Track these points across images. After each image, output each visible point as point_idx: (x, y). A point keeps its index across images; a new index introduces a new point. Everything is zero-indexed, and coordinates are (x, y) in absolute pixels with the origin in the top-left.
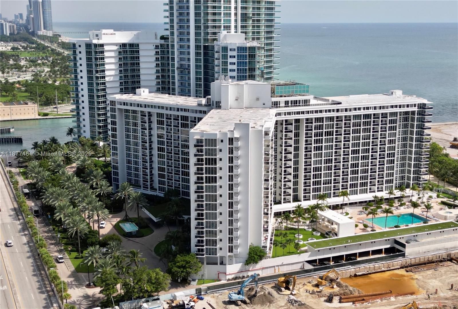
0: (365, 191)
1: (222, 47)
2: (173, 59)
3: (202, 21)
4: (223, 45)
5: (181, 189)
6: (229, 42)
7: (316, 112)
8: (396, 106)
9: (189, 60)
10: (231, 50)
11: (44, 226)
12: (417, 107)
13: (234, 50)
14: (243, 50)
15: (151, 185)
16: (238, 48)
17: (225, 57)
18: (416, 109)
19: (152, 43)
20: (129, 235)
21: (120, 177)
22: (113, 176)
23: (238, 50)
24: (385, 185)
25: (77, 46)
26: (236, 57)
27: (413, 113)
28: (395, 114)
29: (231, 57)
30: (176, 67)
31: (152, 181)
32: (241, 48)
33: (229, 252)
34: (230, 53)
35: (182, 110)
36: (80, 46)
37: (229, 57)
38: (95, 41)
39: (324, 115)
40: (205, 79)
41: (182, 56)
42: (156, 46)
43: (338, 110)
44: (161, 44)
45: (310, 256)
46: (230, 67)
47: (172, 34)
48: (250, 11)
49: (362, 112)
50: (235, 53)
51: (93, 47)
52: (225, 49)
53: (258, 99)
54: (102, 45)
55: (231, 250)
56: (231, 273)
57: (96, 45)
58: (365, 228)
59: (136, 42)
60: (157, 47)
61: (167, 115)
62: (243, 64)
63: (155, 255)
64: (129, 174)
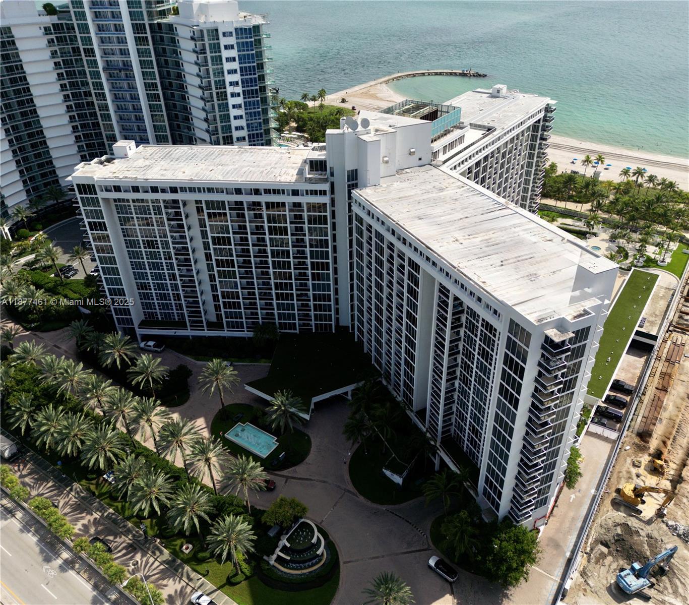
1: (208, 31)
2: (90, 52)
4: (209, 26)
6: (219, 19)
9: (126, 52)
10: (224, 34)
13: (231, 34)
14: (246, 34)
16: (236, 29)
17: (216, 48)
19: (36, 24)
21: (133, 315)
22: (115, 317)
23: (237, 33)
26: (235, 47)
29: (226, 47)
30: (100, 66)
31: (205, 313)
32: (241, 29)
34: (224, 41)
35: (267, 191)
37: (222, 48)
39: (482, 155)
41: (109, 47)
42: (45, 28)
43: (493, 142)
44: (53, 25)
46: (227, 66)
49: (510, 136)
50: (232, 40)
52: (213, 33)
60: (47, 30)
61: (232, 203)
62: (249, 58)
63: (369, 503)
64: (146, 306)
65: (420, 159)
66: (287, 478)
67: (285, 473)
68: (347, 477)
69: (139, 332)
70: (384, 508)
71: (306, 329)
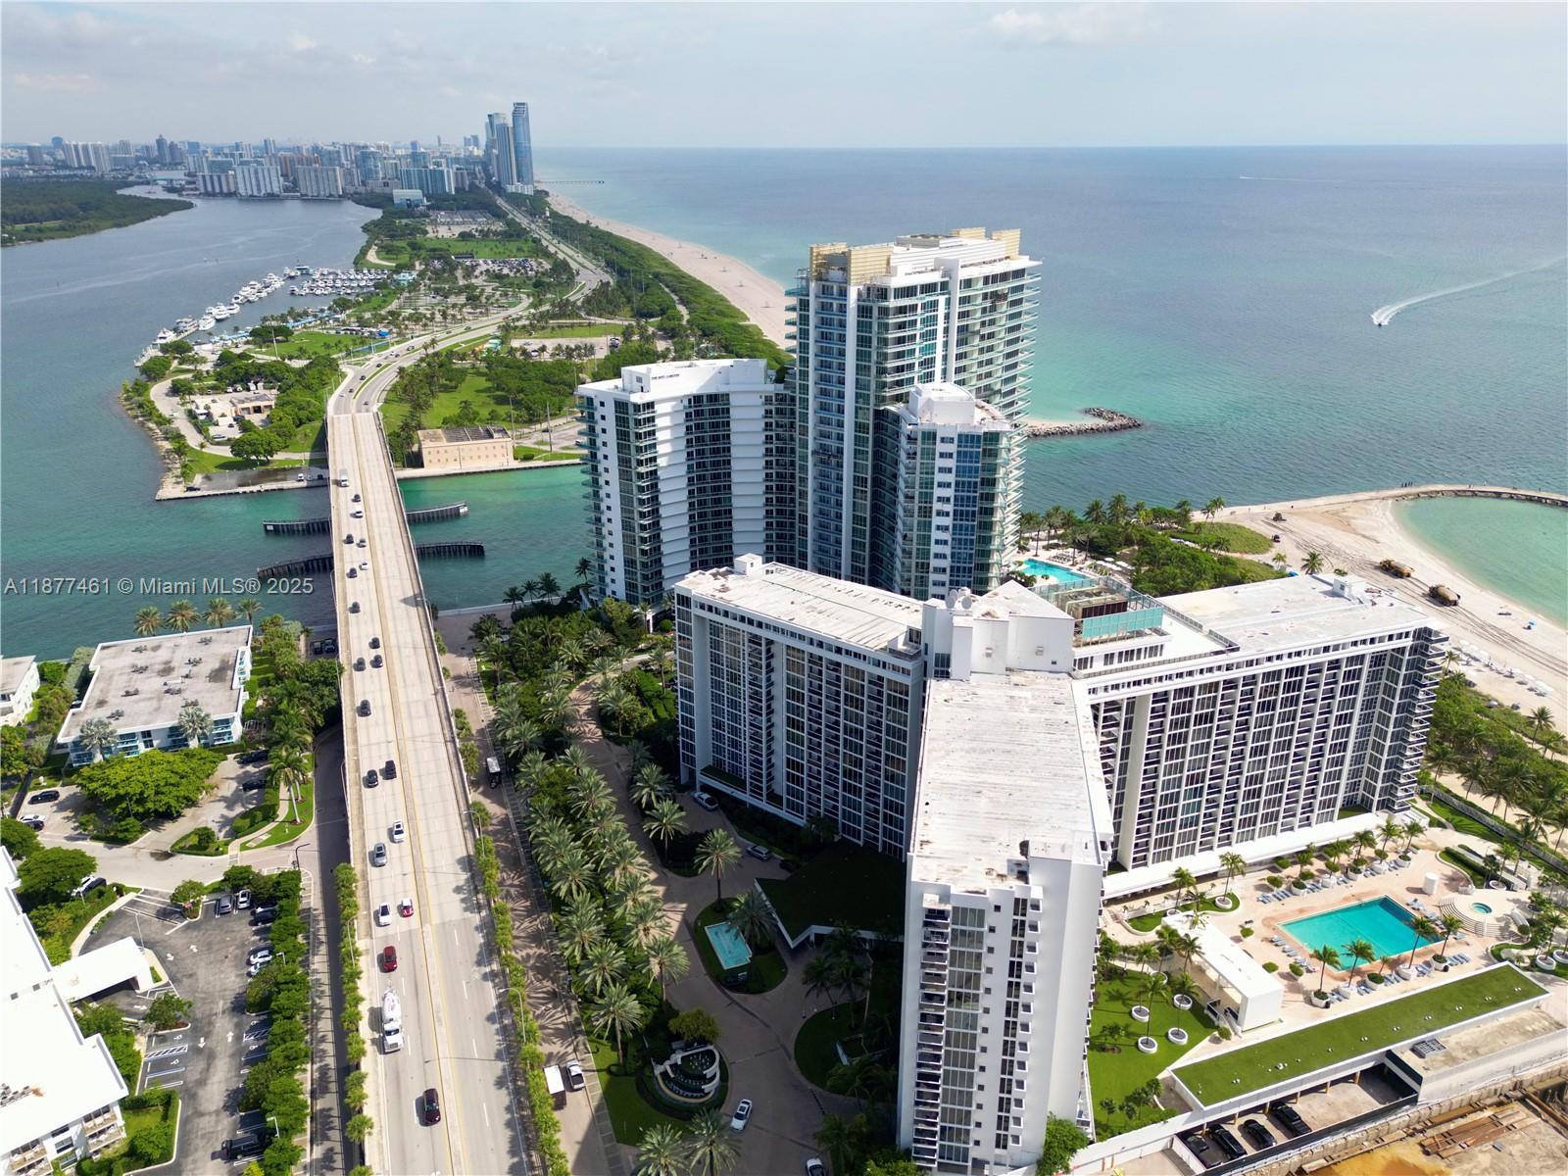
0: (1271, 832)
1: (923, 433)
2: (804, 430)
3: (874, 357)
4: (926, 428)
5: (840, 819)
6: (939, 422)
7: (1180, 675)
8: (1364, 642)
9: (840, 438)
10: (943, 440)
12: (1411, 638)
13: (951, 440)
14: (972, 441)
15: (768, 788)
16: (960, 436)
17: (930, 454)
18: (1407, 643)
19: (758, 392)
20: (729, 981)
22: (682, 751)
23: (960, 441)
24: (1317, 811)
25: (596, 403)
26: (955, 455)
28: (1357, 659)
29: (942, 455)
30: (811, 447)
31: (770, 778)
32: (967, 436)
33: (998, 1146)
34: (940, 447)
35: (848, 652)
36: (602, 404)
37: (937, 455)
38: (637, 398)
39: (1197, 680)
40: (874, 480)
41: (826, 428)
42: (767, 397)
43: (1229, 667)
44: (777, 395)
45: (1187, 1122)
46: (939, 477)
49: (1286, 664)
50: (952, 448)
51: (631, 410)
52: (930, 436)
53: (1039, 652)
54: (650, 405)
55: (1001, 1142)
57: (637, 408)
58: (1293, 974)
59: (723, 389)
60: (768, 400)
61: (811, 655)
62: (970, 472)
63: (798, 1074)
64: (718, 750)
65: (1054, 663)
66: (733, 1001)
67: (735, 996)
68: (794, 1035)
69: (700, 778)
70: (810, 1086)
71: (870, 845)
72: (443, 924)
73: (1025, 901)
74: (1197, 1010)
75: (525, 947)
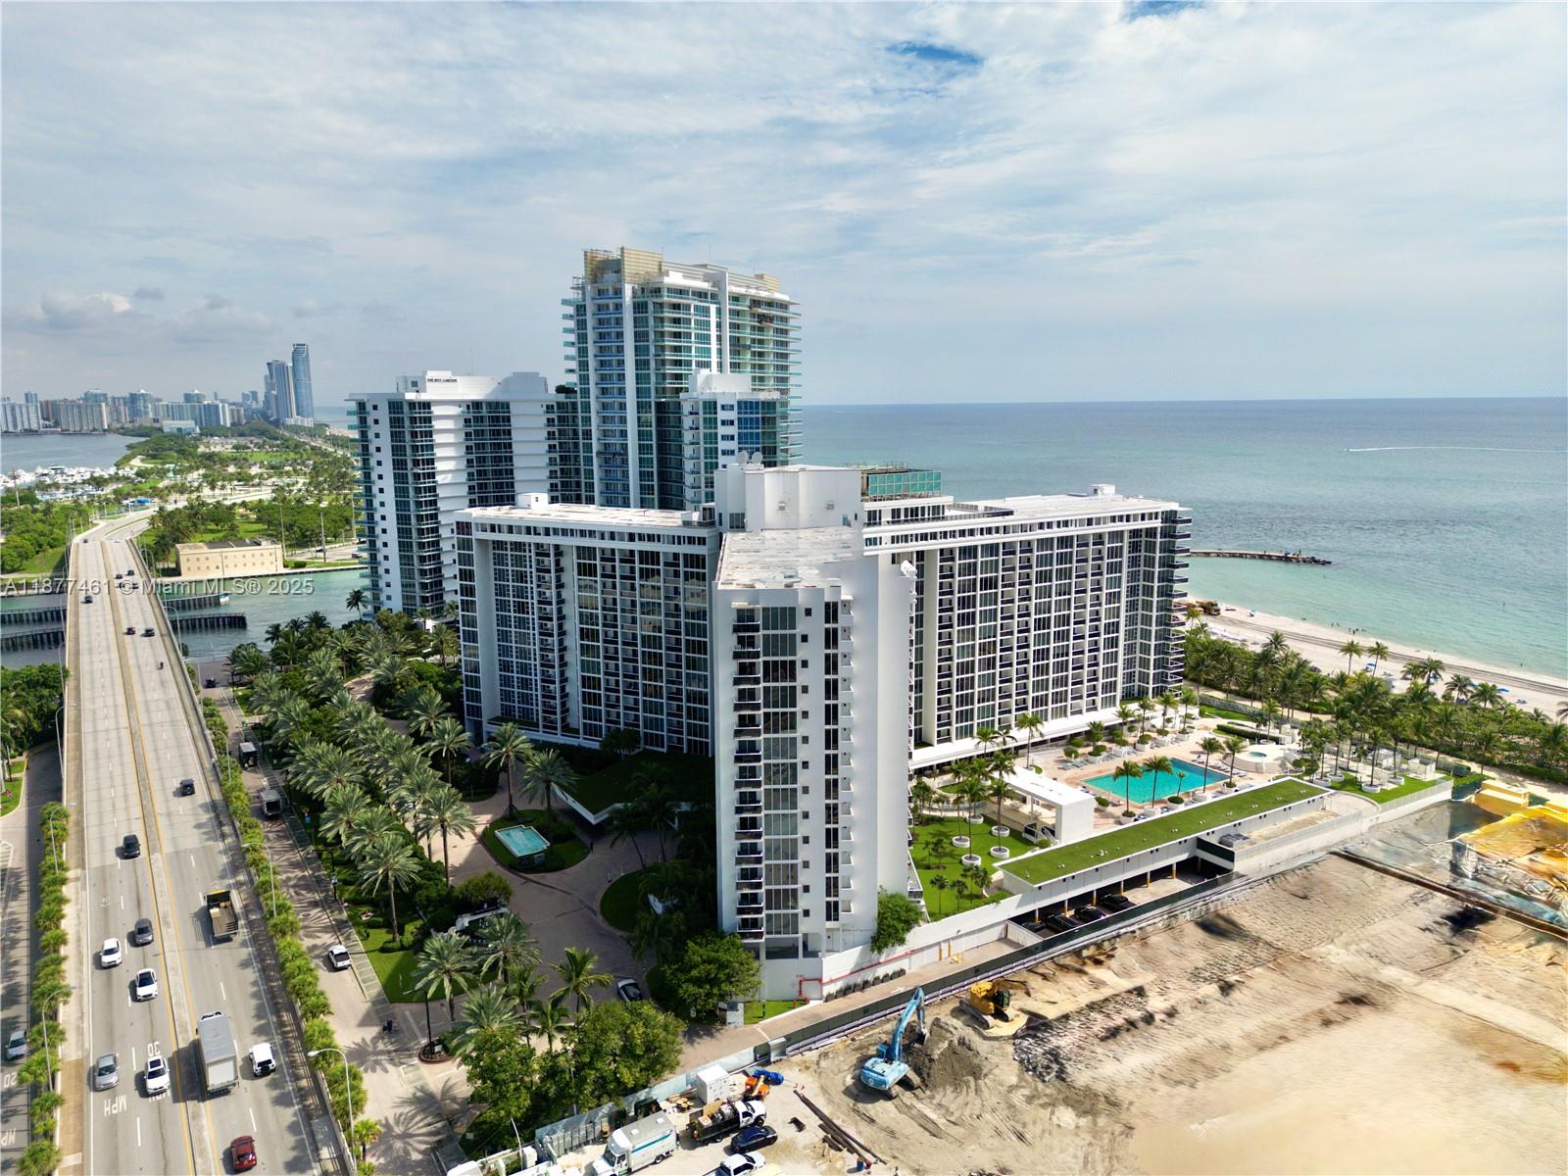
0: (1063, 712)
1: (705, 403)
2: (588, 434)
3: (652, 350)
4: (707, 397)
5: (641, 729)
6: (719, 390)
7: (962, 533)
8: (1121, 518)
9: (624, 434)
10: (723, 407)
11: (292, 848)
12: (1160, 520)
13: (732, 407)
14: (751, 408)
15: (563, 720)
16: (739, 403)
17: (711, 423)
18: (1157, 524)
19: (539, 401)
20: (524, 866)
21: (484, 704)
22: (466, 703)
23: (739, 407)
24: (1100, 696)
25: (369, 407)
26: (736, 423)
27: (1151, 532)
28: (1117, 536)
29: (724, 423)
30: (595, 450)
31: (565, 710)
32: (746, 402)
33: (828, 918)
34: (722, 415)
35: (641, 537)
36: (375, 408)
37: (719, 423)
38: (410, 396)
39: (978, 540)
40: (660, 473)
41: (609, 427)
42: (548, 407)
43: (1006, 530)
44: (558, 403)
45: (1020, 905)
46: (722, 445)
47: (584, 379)
48: (747, 335)
49: (1055, 533)
50: (733, 415)
51: (406, 408)
52: (711, 406)
53: (830, 507)
54: (427, 405)
55: (832, 911)
56: (833, 978)
57: (412, 404)
58: (1101, 807)
59: (502, 398)
60: (550, 408)
61: (603, 551)
62: (752, 438)
63: (605, 926)
64: (506, 696)
65: (845, 518)
66: (529, 880)
67: (531, 876)
68: (600, 895)
69: (486, 727)
70: (619, 933)
71: (674, 750)
72: (177, 853)
73: (835, 604)
74: (1014, 834)
75: (286, 872)
